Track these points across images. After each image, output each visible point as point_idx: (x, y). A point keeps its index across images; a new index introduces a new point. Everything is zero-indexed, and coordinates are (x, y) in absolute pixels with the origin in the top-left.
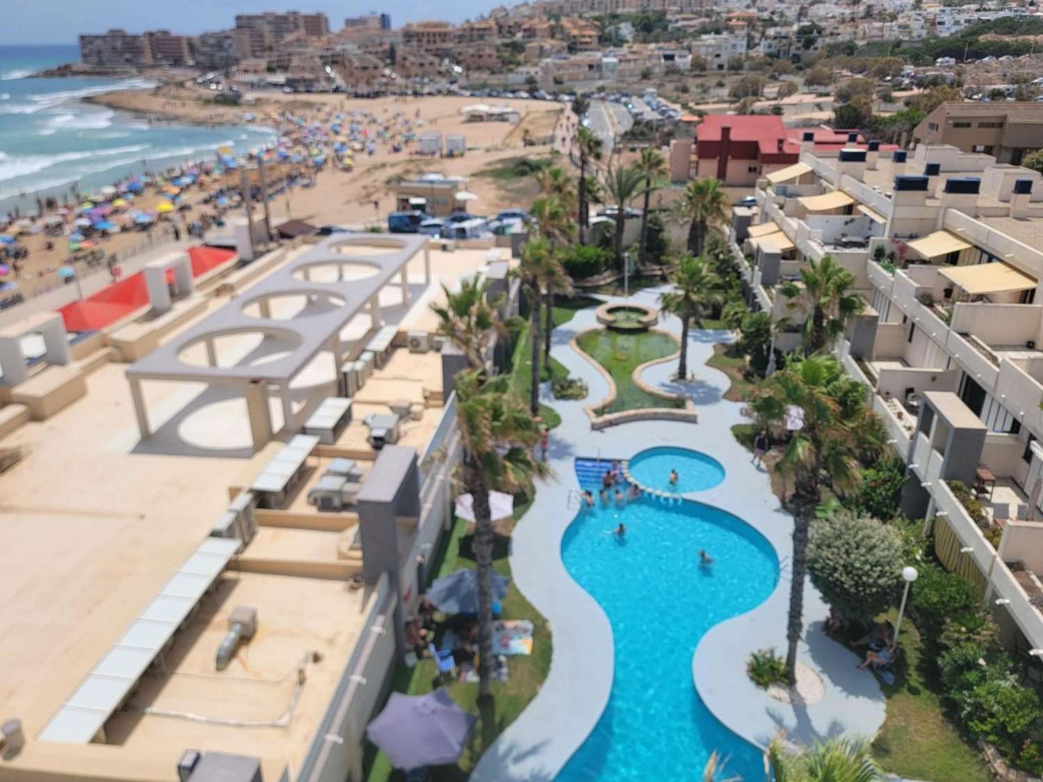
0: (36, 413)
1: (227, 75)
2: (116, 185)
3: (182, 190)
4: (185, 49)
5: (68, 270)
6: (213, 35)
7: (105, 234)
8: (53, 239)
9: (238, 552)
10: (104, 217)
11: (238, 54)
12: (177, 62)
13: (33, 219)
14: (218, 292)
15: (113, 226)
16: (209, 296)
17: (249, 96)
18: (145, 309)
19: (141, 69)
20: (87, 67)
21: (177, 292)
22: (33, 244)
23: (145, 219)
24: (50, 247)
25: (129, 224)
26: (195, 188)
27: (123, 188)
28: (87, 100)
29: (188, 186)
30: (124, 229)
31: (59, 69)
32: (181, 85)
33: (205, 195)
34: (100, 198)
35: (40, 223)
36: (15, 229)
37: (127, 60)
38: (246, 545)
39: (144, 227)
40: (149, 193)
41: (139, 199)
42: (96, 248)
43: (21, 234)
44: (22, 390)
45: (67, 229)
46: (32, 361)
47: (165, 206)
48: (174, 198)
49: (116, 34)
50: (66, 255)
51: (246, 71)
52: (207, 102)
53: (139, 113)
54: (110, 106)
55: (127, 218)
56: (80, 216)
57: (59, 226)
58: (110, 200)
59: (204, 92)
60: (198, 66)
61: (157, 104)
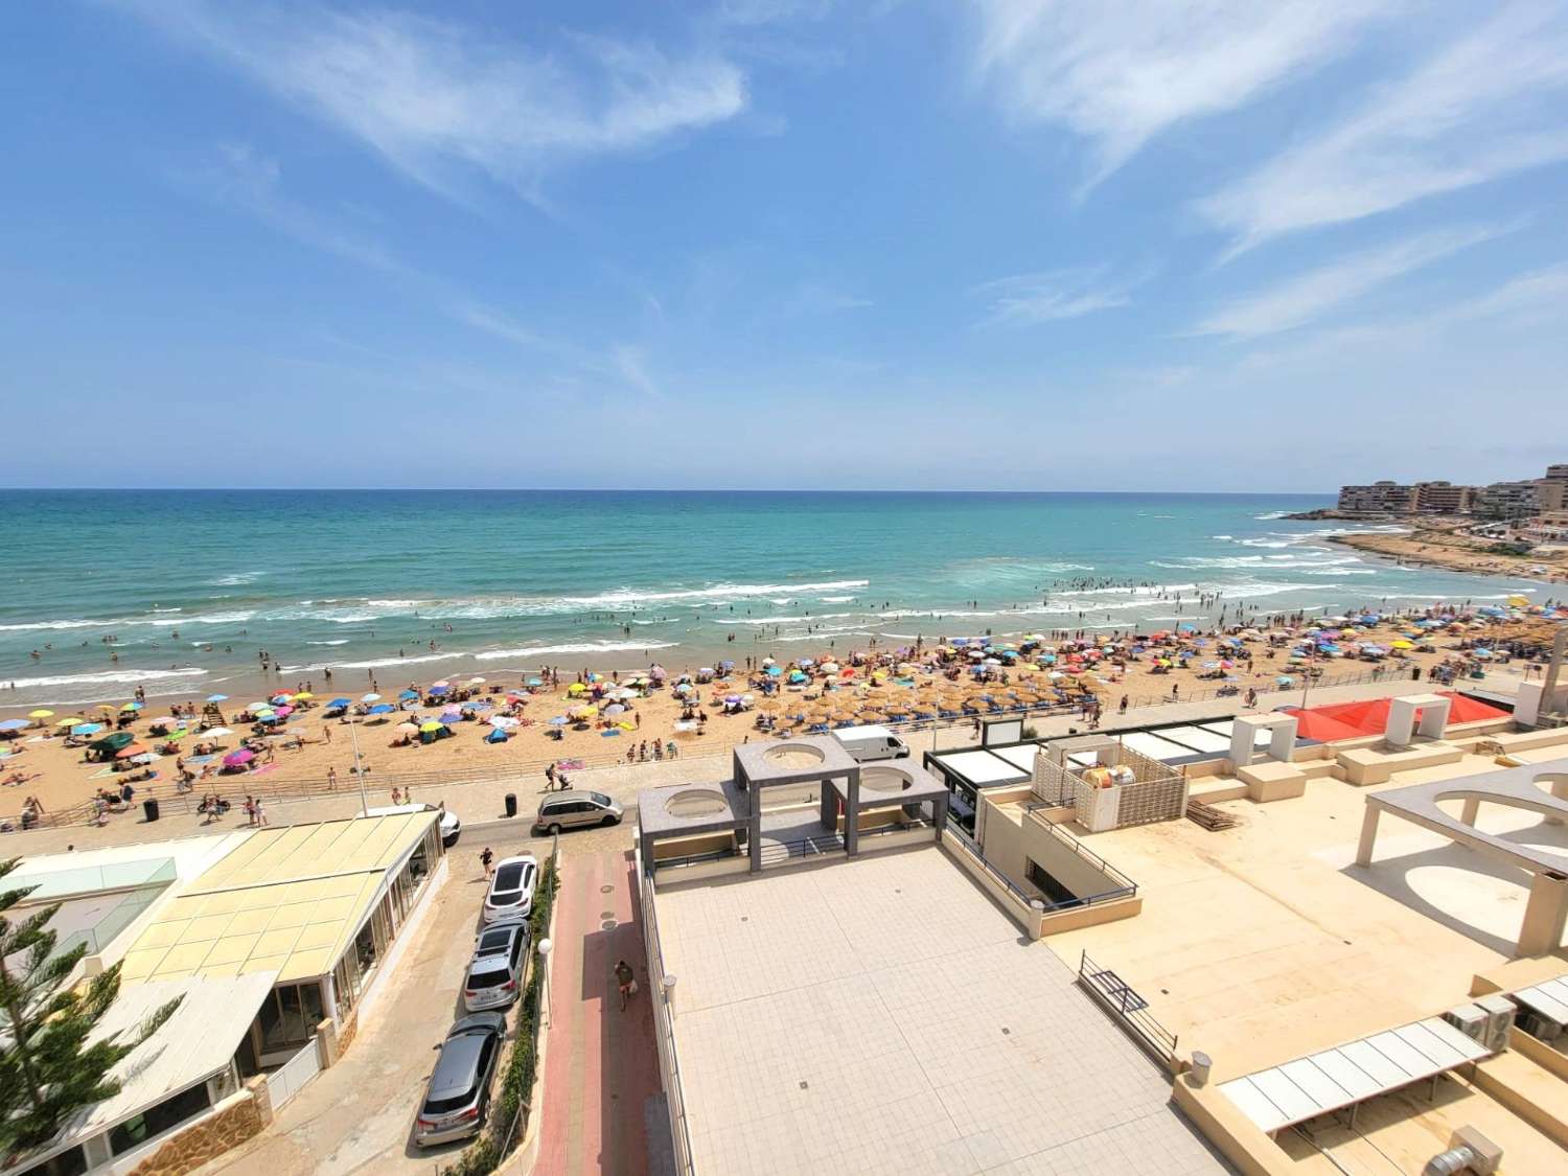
0: (1252, 794)
1: (1515, 526)
2: (1348, 615)
3: (1426, 631)
4: (1463, 499)
5: (1286, 679)
6: (1508, 486)
7: (1327, 656)
8: (1275, 650)
9: (1477, 1061)
10: (1330, 640)
11: (1538, 506)
12: (1448, 510)
13: (1260, 630)
14: (1478, 749)
15: (1338, 650)
16: (1466, 749)
17: (1546, 548)
18: (1378, 738)
19: (1399, 517)
20: (1341, 514)
21: (1423, 732)
22: (1257, 650)
23: (1375, 651)
24: (1271, 655)
25: (1355, 652)
26: (1443, 632)
27: (1357, 618)
28: (1334, 540)
29: (1434, 628)
30: (1349, 656)
31: (1312, 513)
32: (1449, 532)
33: (1457, 641)
34: (1328, 624)
35: (1266, 634)
36: (1244, 634)
37: (1386, 508)
38: (1489, 1057)
39: (1372, 659)
40: (1384, 628)
41: (1370, 631)
42: (1315, 665)
43: (1247, 639)
44: (1249, 770)
45: (1290, 644)
46: (1258, 749)
47: (1402, 643)
48: (1416, 637)
49: (1381, 486)
50: (1284, 666)
51: (1548, 522)
52: (1480, 550)
53: (1386, 554)
54: (1355, 546)
55: (1355, 646)
56: (1305, 636)
57: (1283, 640)
58: (1339, 628)
59: (1478, 540)
60: (1473, 515)
61: (1411, 548)
